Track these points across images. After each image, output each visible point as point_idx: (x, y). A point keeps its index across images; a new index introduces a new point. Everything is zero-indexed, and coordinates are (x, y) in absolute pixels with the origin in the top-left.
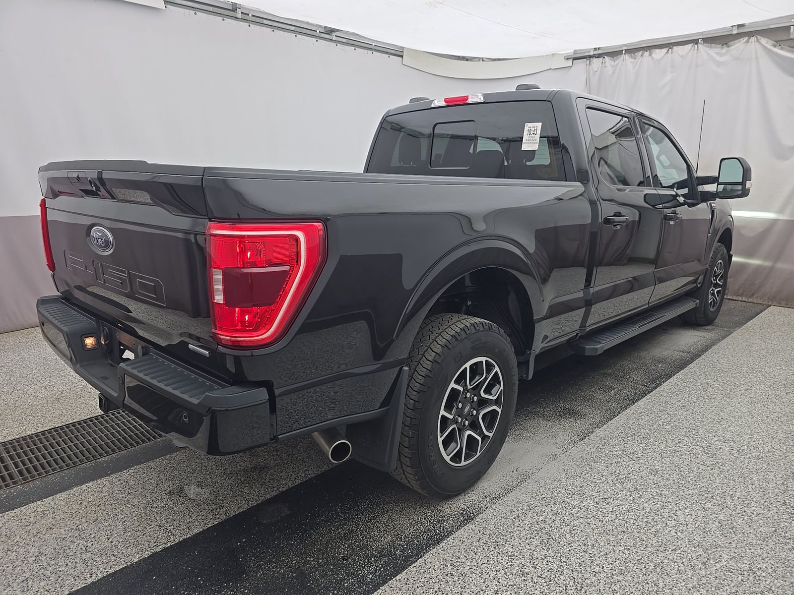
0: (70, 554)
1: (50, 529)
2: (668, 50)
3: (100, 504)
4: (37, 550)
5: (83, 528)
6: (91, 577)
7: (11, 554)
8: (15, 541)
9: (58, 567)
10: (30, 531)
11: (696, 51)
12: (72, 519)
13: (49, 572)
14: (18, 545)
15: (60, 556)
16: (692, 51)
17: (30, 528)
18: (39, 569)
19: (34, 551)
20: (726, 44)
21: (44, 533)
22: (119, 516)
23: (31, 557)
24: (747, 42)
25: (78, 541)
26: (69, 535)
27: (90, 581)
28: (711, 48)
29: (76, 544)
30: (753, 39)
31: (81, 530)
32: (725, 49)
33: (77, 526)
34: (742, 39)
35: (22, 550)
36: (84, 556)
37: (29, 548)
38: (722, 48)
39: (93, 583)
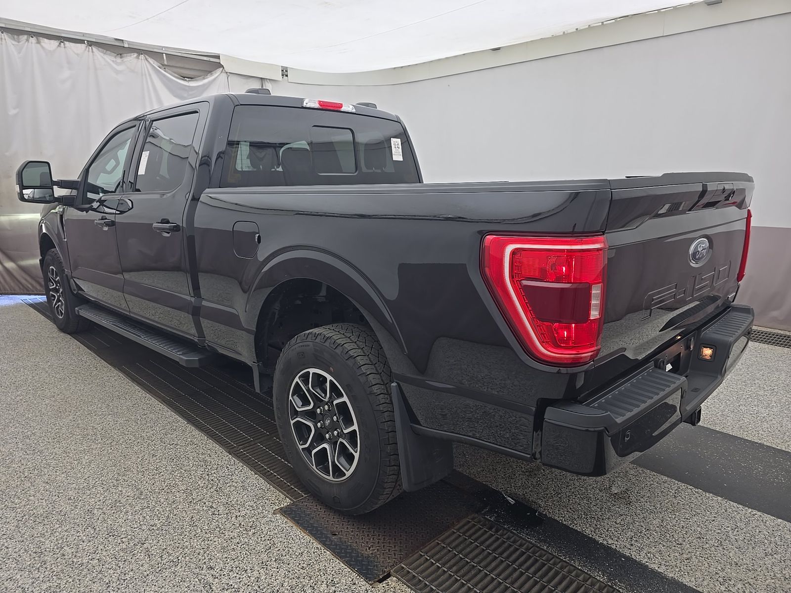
0: (749, 535)
1: (737, 564)
2: (60, 44)
3: (678, 544)
4: (766, 559)
5: (716, 542)
6: (756, 514)
7: (787, 574)
8: (773, 581)
9: (767, 536)
10: (753, 577)
11: (91, 53)
12: (712, 555)
13: (776, 539)
14: (775, 576)
15: (756, 540)
16: (86, 52)
17: (750, 580)
18: (779, 546)
19: (768, 561)
20: (121, 54)
21: (745, 566)
22: (683, 524)
23: (775, 558)
24: (138, 57)
25: (732, 537)
26: (732, 547)
27: (759, 513)
28: (105, 54)
29: (736, 537)
30: (142, 57)
31: (719, 542)
32: (119, 60)
33: (718, 547)
34: (132, 54)
35: (776, 569)
36: (743, 526)
37: (769, 566)
38: (115, 57)
39: (759, 511)
